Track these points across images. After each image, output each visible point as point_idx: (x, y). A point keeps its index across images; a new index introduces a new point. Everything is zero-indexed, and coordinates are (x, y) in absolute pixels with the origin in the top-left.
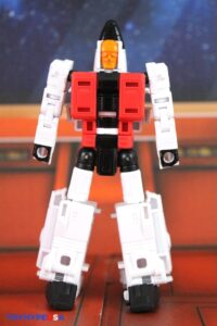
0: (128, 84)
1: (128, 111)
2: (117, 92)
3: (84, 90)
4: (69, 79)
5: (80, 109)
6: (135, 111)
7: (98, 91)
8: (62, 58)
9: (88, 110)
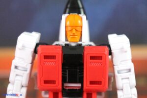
0: (92, 58)
1: (92, 83)
2: (82, 65)
3: (50, 63)
4: (35, 51)
5: (46, 82)
6: (99, 83)
7: (63, 65)
8: (30, 31)
9: (53, 82)
